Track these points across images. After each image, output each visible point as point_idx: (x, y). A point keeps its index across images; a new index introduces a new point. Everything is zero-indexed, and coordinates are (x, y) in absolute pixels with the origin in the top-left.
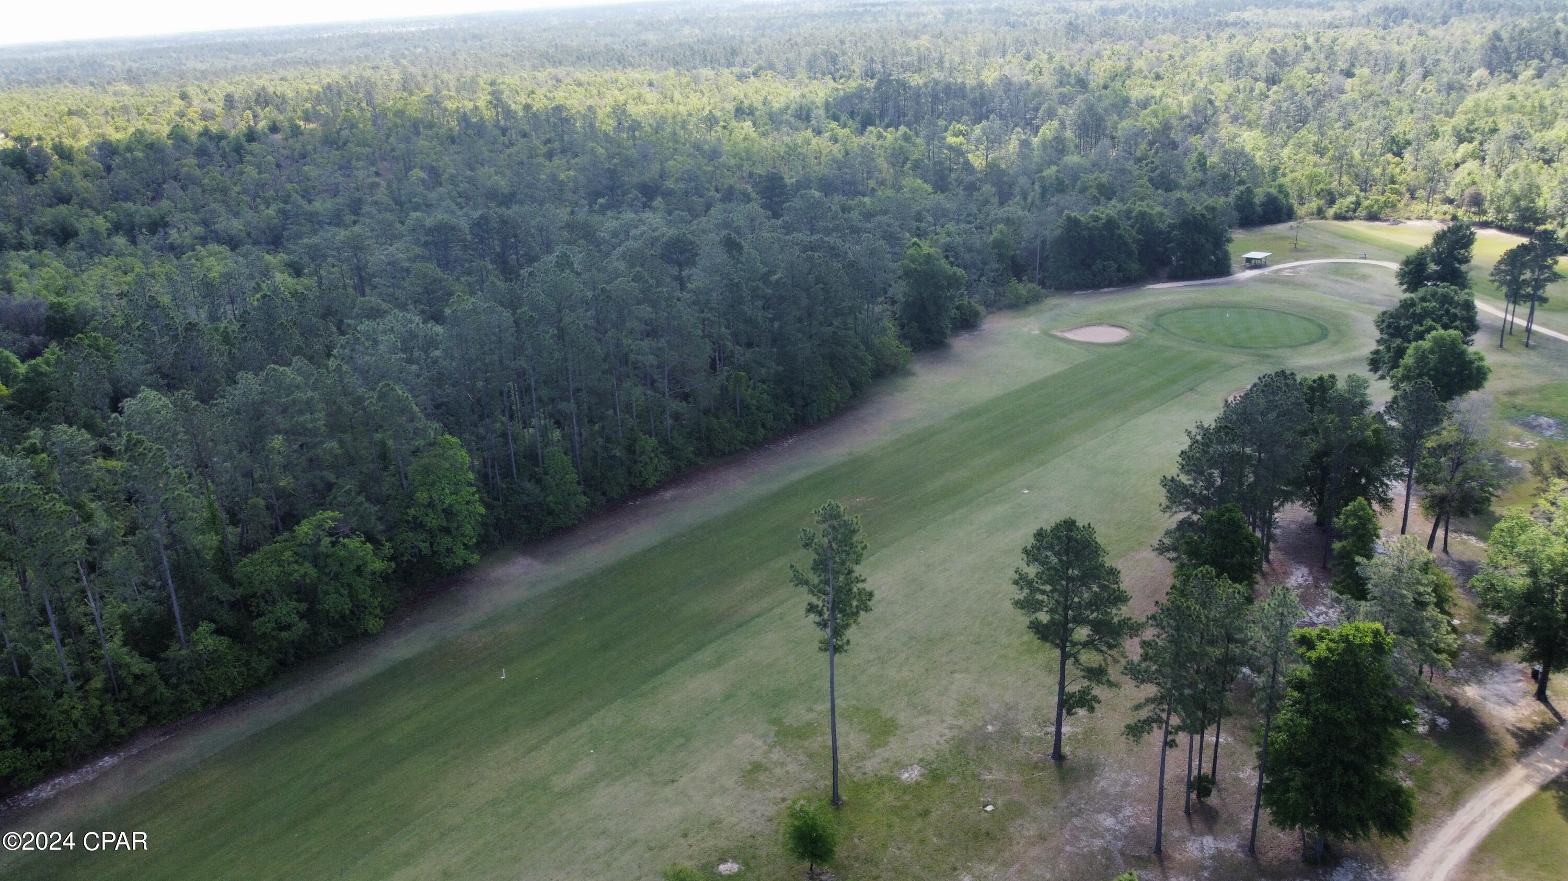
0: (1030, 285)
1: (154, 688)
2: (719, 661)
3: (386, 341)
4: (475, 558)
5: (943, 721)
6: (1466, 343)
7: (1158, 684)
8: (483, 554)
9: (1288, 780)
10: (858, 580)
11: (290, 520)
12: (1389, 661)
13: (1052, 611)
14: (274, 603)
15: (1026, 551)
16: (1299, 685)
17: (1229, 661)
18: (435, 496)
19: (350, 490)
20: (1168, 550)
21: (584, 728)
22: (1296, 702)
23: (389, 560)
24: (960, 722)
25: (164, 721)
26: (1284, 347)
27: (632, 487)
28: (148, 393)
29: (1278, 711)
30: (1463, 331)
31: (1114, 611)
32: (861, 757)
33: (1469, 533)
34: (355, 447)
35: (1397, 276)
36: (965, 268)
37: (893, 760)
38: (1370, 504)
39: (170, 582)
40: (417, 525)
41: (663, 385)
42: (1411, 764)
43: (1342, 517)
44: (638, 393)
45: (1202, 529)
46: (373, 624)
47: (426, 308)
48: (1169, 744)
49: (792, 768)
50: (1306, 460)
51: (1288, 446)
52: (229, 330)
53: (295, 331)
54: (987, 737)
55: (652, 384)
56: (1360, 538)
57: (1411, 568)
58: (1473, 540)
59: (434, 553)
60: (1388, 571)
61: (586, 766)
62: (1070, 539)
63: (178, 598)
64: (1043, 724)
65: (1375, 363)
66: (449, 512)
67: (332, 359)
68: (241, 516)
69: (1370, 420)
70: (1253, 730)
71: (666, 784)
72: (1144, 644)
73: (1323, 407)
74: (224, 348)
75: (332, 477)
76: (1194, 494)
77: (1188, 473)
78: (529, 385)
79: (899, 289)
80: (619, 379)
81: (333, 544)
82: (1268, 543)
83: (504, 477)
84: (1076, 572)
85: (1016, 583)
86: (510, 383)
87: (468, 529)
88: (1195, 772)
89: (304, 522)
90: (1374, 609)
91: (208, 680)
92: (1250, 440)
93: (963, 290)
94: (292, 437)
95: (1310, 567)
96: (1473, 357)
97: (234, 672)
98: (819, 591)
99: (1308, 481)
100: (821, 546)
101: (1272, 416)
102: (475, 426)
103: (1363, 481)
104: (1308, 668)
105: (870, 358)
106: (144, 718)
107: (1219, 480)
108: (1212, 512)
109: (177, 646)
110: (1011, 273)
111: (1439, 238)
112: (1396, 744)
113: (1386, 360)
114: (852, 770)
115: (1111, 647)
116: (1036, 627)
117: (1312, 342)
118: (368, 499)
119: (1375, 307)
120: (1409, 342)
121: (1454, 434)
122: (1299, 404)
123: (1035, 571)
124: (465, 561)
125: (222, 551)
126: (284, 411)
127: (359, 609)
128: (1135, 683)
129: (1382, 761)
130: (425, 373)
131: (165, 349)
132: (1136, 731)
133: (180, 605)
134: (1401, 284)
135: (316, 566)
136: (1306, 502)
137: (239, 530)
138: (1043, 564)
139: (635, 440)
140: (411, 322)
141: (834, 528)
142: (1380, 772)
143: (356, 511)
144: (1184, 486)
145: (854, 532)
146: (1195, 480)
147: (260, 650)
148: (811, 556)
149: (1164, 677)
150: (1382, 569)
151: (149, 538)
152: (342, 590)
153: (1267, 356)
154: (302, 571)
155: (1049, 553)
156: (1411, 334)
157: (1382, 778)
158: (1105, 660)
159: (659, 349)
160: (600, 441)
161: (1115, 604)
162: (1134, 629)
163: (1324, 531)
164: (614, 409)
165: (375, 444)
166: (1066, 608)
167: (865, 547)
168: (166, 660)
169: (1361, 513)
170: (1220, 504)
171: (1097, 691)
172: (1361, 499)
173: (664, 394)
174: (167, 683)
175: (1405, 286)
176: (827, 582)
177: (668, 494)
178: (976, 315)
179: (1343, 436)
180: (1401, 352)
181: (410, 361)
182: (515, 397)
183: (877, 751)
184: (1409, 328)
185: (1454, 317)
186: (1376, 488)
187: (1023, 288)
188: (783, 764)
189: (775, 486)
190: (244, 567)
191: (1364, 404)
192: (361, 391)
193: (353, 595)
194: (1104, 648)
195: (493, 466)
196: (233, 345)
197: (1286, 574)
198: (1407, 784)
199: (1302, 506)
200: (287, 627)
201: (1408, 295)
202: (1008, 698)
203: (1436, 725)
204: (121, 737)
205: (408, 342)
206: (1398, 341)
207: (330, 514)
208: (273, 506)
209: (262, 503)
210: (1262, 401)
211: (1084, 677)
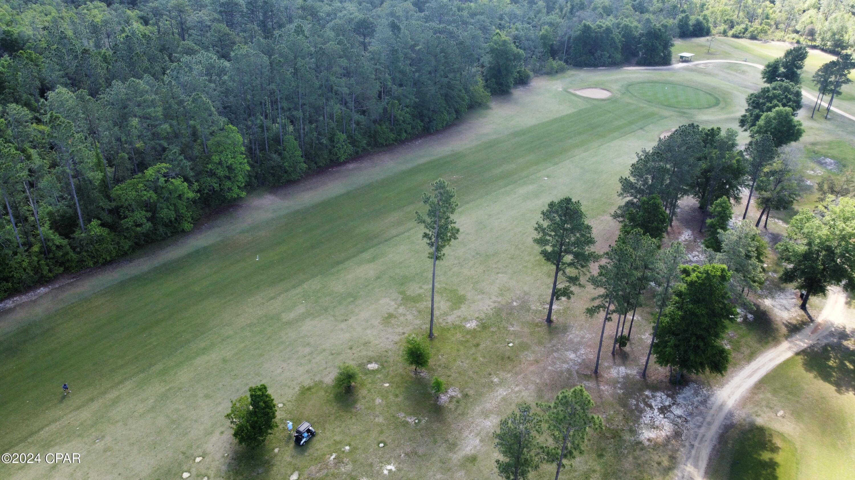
0: (559, 62)
1: (67, 253)
2: (373, 260)
3: (197, 69)
4: (244, 194)
5: (490, 298)
6: (793, 115)
7: (606, 288)
8: (248, 192)
9: (667, 342)
10: (452, 222)
11: (142, 166)
12: (727, 285)
13: (554, 246)
14: (133, 211)
15: (543, 213)
16: (679, 294)
17: (644, 279)
18: (223, 159)
19: (175, 152)
20: (619, 217)
21: (299, 290)
22: (676, 303)
23: (197, 192)
24: (499, 299)
25: (73, 271)
26: (694, 108)
27: (331, 161)
28: (61, 89)
29: (667, 306)
30: (793, 108)
31: (587, 248)
32: (446, 314)
33: (779, 219)
34: (179, 129)
35: (762, 73)
36: (524, 50)
37: (462, 317)
38: (729, 200)
39: (75, 196)
40: (212, 174)
41: (352, 105)
42: (731, 337)
43: (713, 206)
44: (337, 108)
45: (639, 207)
46: (187, 226)
47: (220, 50)
48: (608, 319)
49: (410, 317)
50: (699, 174)
51: (690, 166)
52: (107, 54)
53: (145, 58)
54: (513, 308)
55: (345, 104)
56: (722, 218)
57: (746, 237)
58: (780, 223)
59: (221, 190)
60: (735, 238)
61: (301, 309)
62: (567, 208)
63: (80, 205)
64: (543, 303)
65: (743, 122)
66: (230, 168)
67: (166, 76)
68: (115, 162)
69: (736, 154)
70: (652, 314)
71: (342, 321)
72: (601, 267)
73: (711, 145)
74: (104, 65)
75: (165, 145)
76: (636, 188)
77: (634, 176)
78: (277, 99)
79: (487, 59)
80: (327, 100)
81: (166, 181)
82: (672, 216)
83: (261, 150)
84: (569, 226)
85: (536, 229)
86: (266, 97)
87: (240, 178)
88: (619, 334)
89: (150, 168)
90: (724, 258)
91: (97, 250)
92: (670, 161)
93: (522, 62)
94: (144, 120)
95: (693, 230)
96: (796, 123)
97: (111, 247)
98: (431, 227)
99: (698, 184)
100: (434, 203)
101: (683, 149)
102: (246, 120)
103: (727, 186)
104: (685, 285)
105: (467, 97)
106: (62, 269)
107: (650, 181)
108: (645, 198)
109: (80, 232)
110: (549, 54)
111: (788, 53)
112: (724, 327)
113: (749, 121)
114: (441, 320)
115: (583, 266)
116: (544, 253)
117: (710, 107)
118: (186, 158)
119: (747, 90)
120: (763, 112)
121: (780, 165)
122: (699, 143)
123: (547, 224)
124: (238, 195)
125: (104, 181)
126: (139, 105)
127: (179, 218)
128: (593, 287)
129: (717, 336)
130: (219, 89)
131: (71, 63)
132: (591, 312)
133: (81, 209)
134: (763, 78)
135: (156, 193)
136: (695, 195)
137: (113, 169)
138: (551, 220)
139: (334, 135)
140: (211, 58)
141: (441, 194)
142: (715, 341)
143: (179, 164)
144: (631, 183)
145: (452, 196)
146: (638, 180)
147: (125, 236)
148: (428, 207)
149: (609, 285)
150: (731, 237)
151: (64, 172)
152: (170, 207)
153: (684, 113)
154: (149, 195)
155: (555, 215)
156: (765, 108)
157: (715, 344)
158: (579, 273)
159: (350, 84)
160: (315, 134)
161: (588, 245)
162: (596, 258)
163: (703, 212)
164: (324, 116)
165: (190, 127)
166: (561, 245)
167: (457, 205)
168: (74, 238)
169: (724, 205)
170: (649, 194)
171: (573, 288)
172: (725, 197)
173: (351, 110)
174: (74, 250)
175: (765, 79)
176: (435, 222)
177: (351, 166)
178: (528, 77)
179: (720, 162)
180: (758, 117)
181: (210, 81)
182: (269, 106)
183: (455, 312)
184: (764, 104)
185: (790, 100)
186: (734, 191)
187: (555, 64)
188: (404, 315)
189: (410, 166)
190: (116, 191)
191: (734, 145)
192: (183, 97)
193: (176, 210)
194: (579, 267)
195: (255, 144)
196: (109, 64)
197: (680, 233)
198: (728, 347)
199: (693, 197)
200: (140, 225)
201: (767, 85)
202: (526, 288)
203: (747, 318)
204: (49, 278)
205: (209, 70)
206: (757, 111)
207: (164, 165)
208: (132, 158)
209: (127, 156)
210: (679, 140)
211: (567, 281)
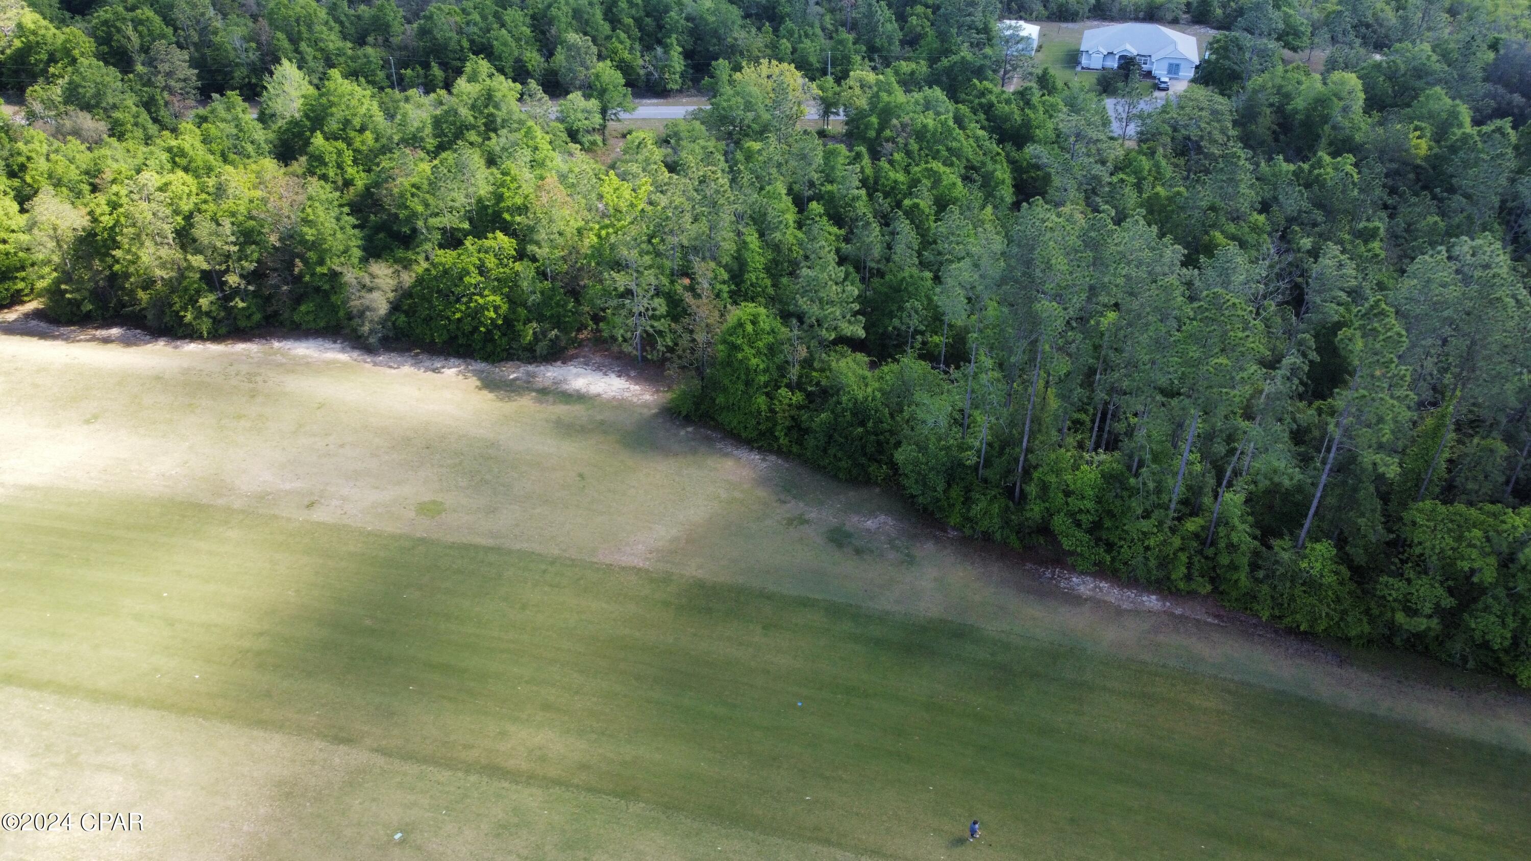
1: (1237, 567)
14: (1422, 573)
106: (1210, 588)
109: (1289, 544)
135: (1500, 569)
147: (1368, 610)
154: (1479, 564)
168: (1270, 549)
174: (1252, 571)
190: (1419, 512)
204: (1177, 588)
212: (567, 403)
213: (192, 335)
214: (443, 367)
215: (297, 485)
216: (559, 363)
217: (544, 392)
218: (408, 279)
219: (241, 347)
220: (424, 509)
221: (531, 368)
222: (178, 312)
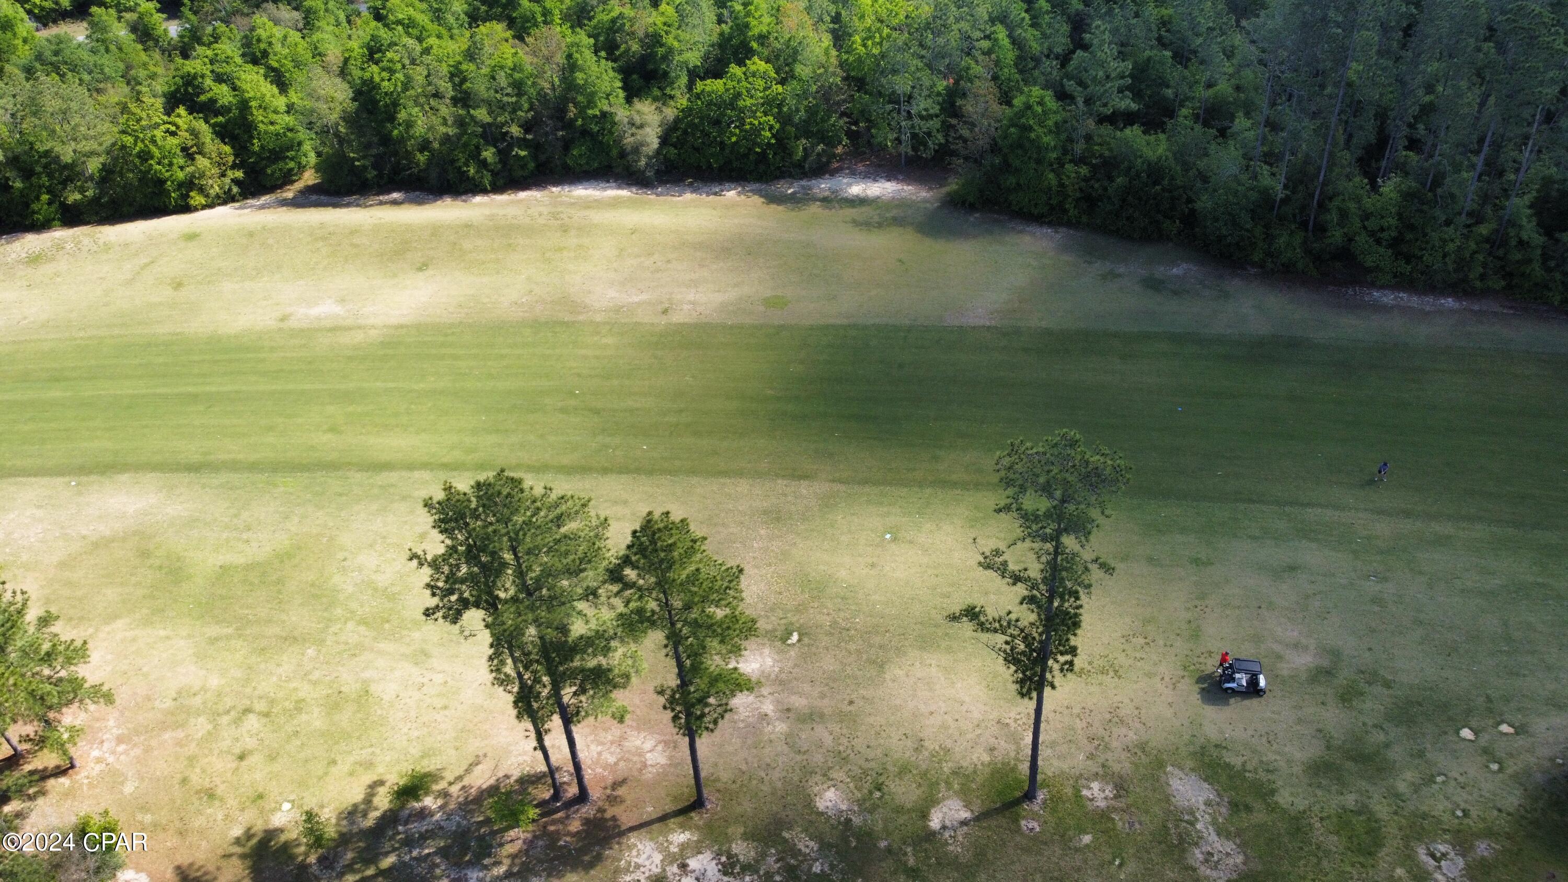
212: (854, 207)
213: (476, 188)
214: (722, 191)
215: (644, 297)
216: (827, 176)
217: (825, 201)
218: (670, 113)
219: (522, 195)
220: (767, 302)
221: (804, 183)
222: (460, 168)
